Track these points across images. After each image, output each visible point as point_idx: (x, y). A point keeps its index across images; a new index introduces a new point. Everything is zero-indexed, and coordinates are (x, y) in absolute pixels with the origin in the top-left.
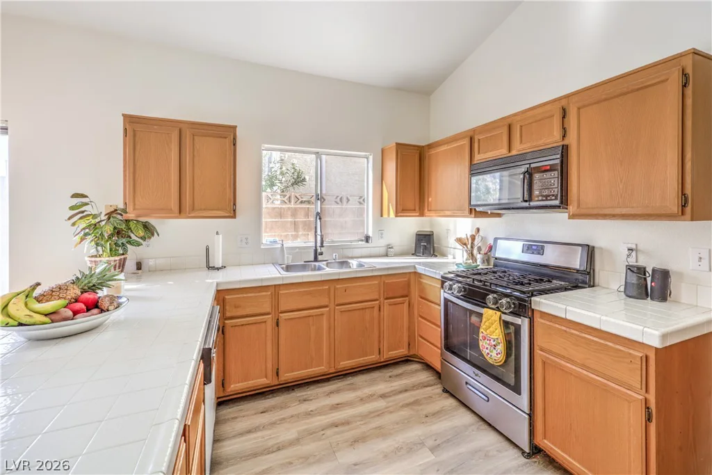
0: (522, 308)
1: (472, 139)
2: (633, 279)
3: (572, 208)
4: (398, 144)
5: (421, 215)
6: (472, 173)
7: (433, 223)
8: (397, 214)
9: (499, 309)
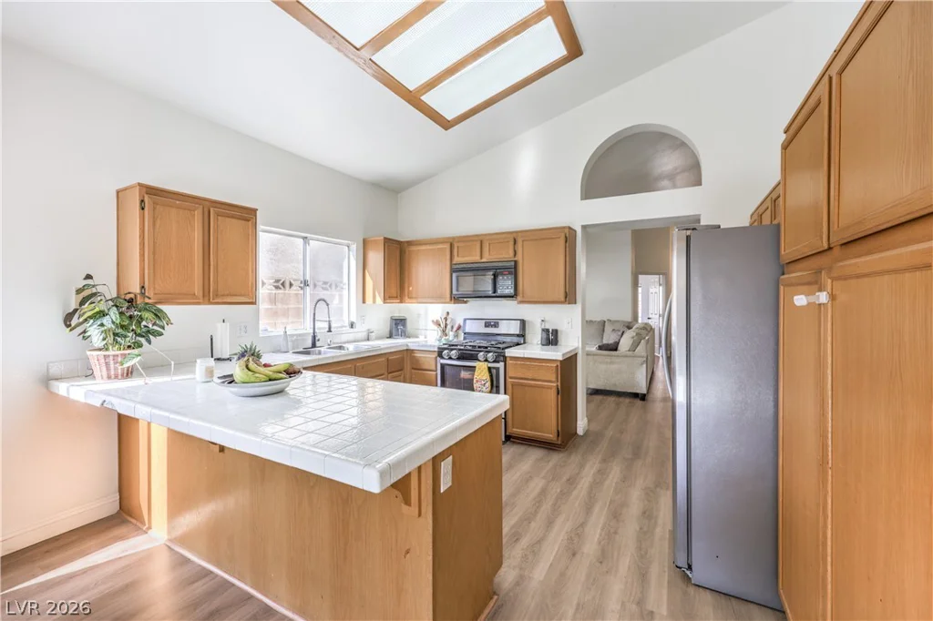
0: (500, 357)
1: (452, 244)
2: (545, 336)
3: (519, 298)
4: (385, 239)
5: (401, 302)
6: (453, 271)
7: (408, 309)
8: (385, 300)
9: (486, 360)
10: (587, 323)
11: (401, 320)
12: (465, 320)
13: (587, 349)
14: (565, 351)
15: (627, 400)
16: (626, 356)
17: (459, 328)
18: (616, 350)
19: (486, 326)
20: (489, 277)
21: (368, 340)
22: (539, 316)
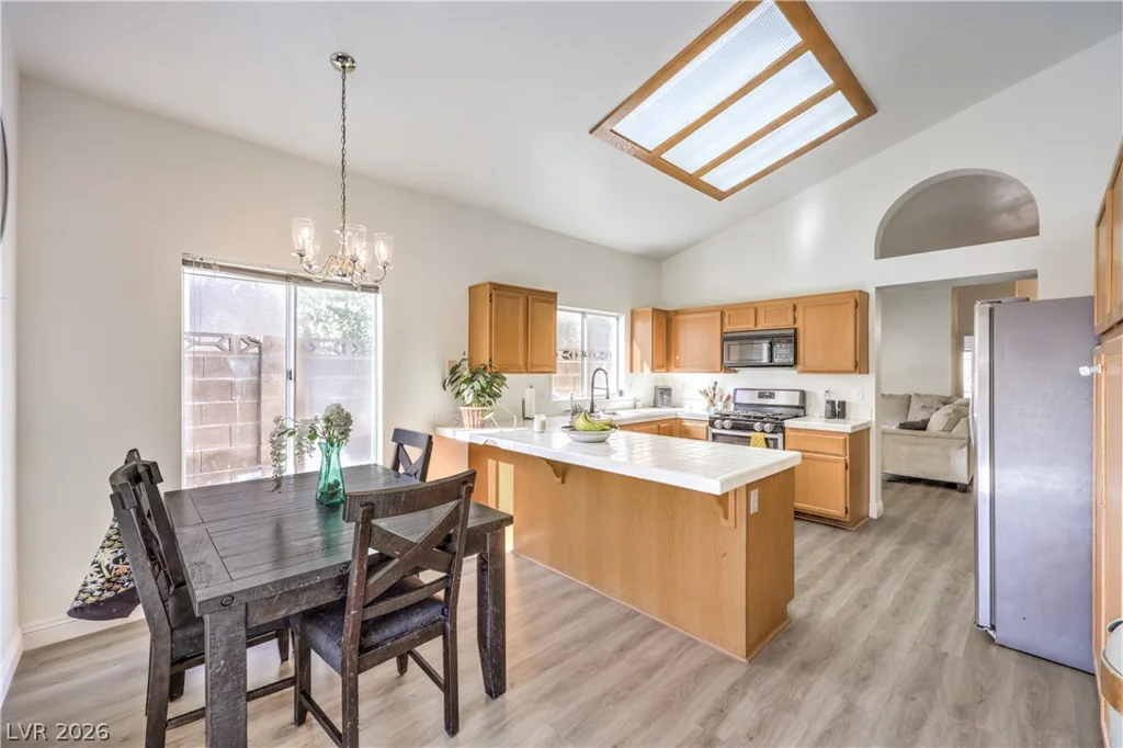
0: (779, 428)
1: (723, 312)
2: (829, 407)
3: (800, 367)
4: (654, 309)
5: (667, 371)
6: (725, 339)
7: (674, 379)
8: (653, 370)
9: (763, 431)
10: (883, 398)
11: (666, 390)
12: (736, 390)
13: (884, 427)
14: (855, 424)
15: (940, 491)
16: (938, 437)
17: (729, 398)
18: (924, 429)
19: (760, 397)
20: (765, 346)
21: (635, 408)
22: (822, 388)
